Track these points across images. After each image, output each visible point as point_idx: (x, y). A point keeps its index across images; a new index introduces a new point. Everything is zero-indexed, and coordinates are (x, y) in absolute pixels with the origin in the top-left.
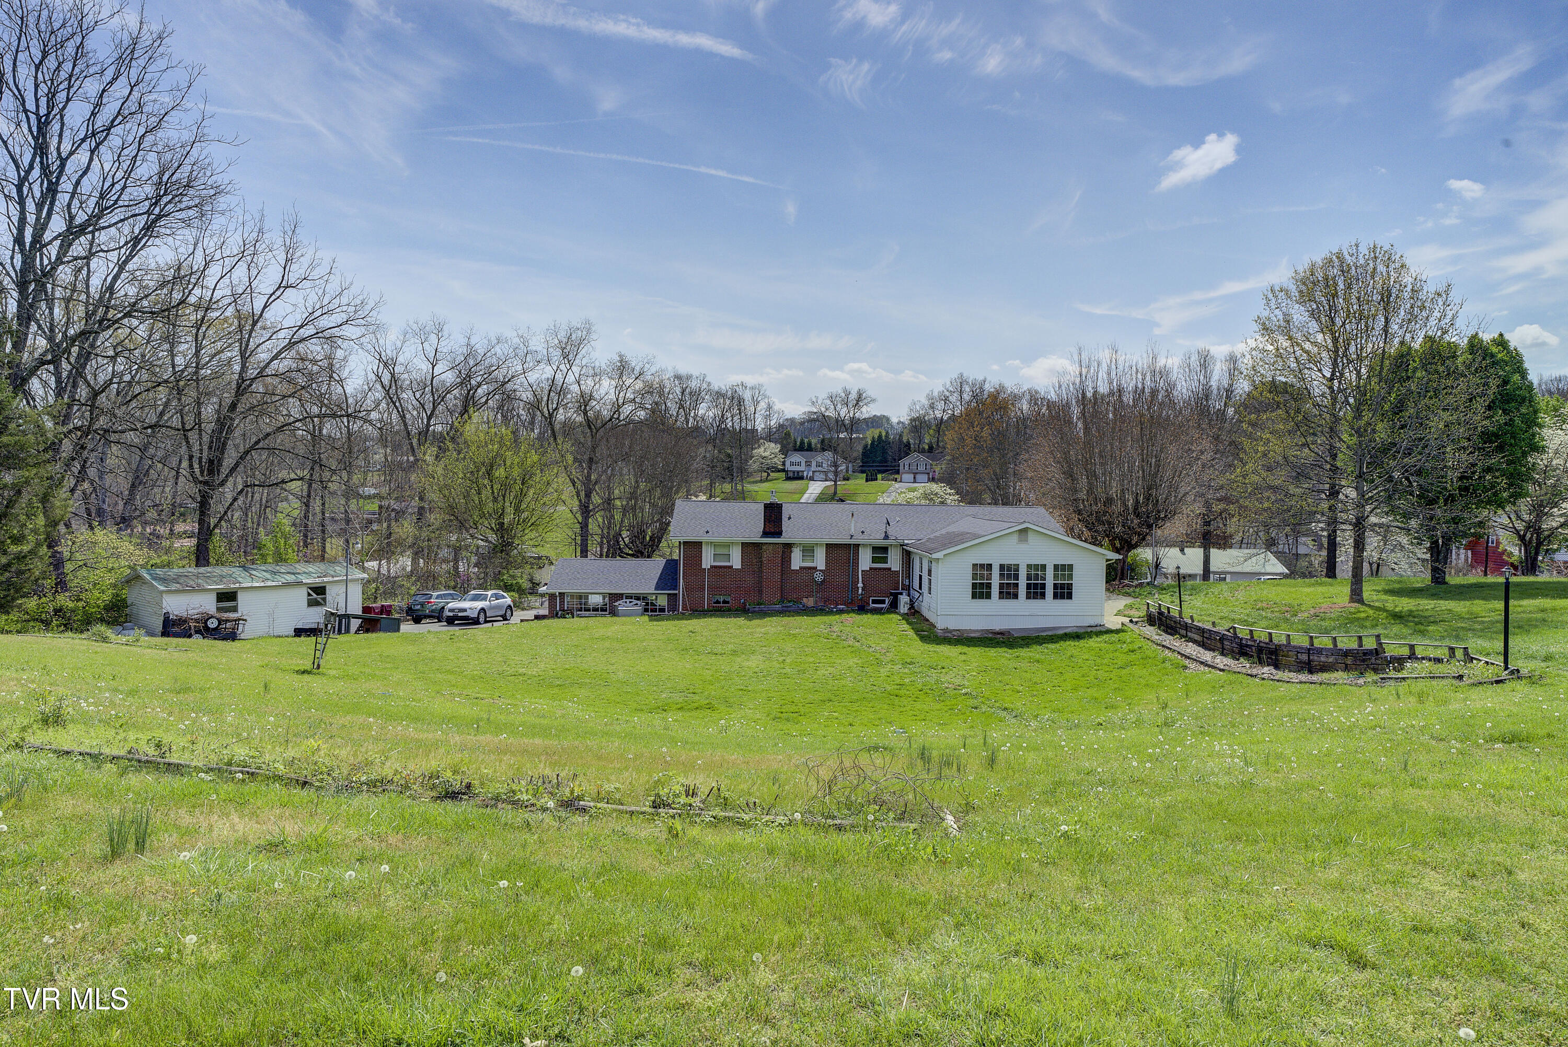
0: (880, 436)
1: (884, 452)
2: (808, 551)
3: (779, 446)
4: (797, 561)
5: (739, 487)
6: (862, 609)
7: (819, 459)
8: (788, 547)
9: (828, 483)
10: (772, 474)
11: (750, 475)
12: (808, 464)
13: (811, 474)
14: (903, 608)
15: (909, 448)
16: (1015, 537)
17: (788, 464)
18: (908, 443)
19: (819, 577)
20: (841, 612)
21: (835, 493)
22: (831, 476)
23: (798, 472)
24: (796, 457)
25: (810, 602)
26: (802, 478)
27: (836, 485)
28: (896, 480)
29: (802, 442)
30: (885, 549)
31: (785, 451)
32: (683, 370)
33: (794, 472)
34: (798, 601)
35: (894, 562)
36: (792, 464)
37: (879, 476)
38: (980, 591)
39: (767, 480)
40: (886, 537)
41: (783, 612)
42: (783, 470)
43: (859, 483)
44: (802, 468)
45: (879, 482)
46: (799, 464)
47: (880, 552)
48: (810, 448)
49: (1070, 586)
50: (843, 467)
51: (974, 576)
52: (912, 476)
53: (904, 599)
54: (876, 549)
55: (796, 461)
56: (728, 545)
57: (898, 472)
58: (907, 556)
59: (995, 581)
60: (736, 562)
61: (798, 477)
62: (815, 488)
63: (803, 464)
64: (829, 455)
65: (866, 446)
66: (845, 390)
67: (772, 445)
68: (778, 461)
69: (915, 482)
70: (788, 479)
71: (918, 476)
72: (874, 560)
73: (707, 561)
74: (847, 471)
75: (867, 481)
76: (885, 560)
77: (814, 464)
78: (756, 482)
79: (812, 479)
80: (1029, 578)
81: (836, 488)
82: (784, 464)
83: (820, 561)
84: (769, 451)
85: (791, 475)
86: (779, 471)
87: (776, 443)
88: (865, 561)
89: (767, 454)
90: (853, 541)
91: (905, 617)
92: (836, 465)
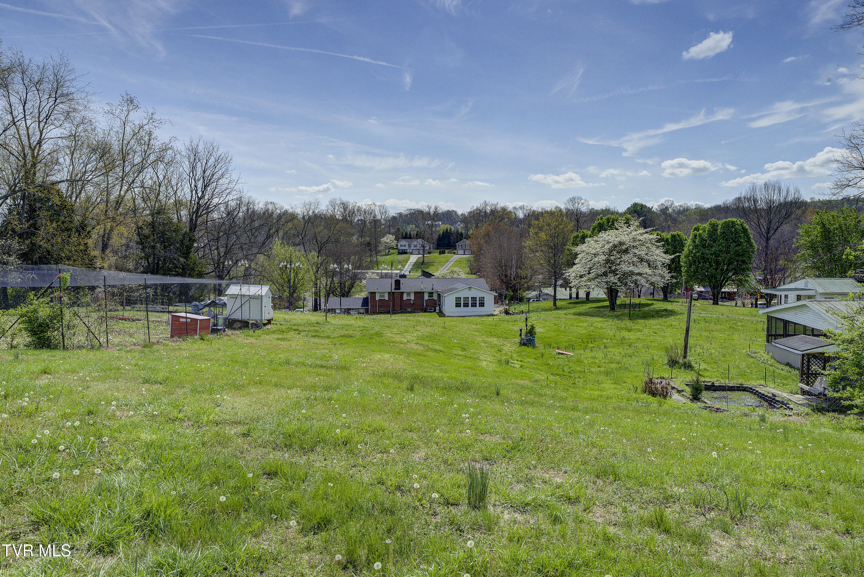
0: (447, 230)
1: (449, 238)
2: (409, 294)
3: (394, 236)
4: (405, 297)
5: (375, 259)
6: (425, 311)
7: (415, 243)
8: (402, 293)
9: (420, 256)
10: (391, 251)
11: (380, 252)
12: (410, 246)
13: (411, 251)
14: (437, 311)
15: (462, 236)
16: (468, 289)
17: (399, 246)
18: (462, 233)
19: (412, 302)
20: (419, 312)
21: (423, 261)
22: (421, 252)
23: (404, 250)
24: (404, 242)
25: (409, 310)
26: (405, 253)
27: (424, 257)
28: (454, 253)
29: (406, 234)
30: (432, 293)
31: (397, 239)
32: (345, 199)
33: (402, 250)
34: (406, 309)
35: (435, 297)
36: (401, 246)
37: (446, 251)
38: (458, 305)
39: (388, 255)
40: (433, 289)
41: (402, 313)
42: (397, 249)
43: (435, 255)
44: (407, 248)
45: (446, 254)
46: (405, 246)
47: (431, 294)
48: (410, 238)
49: (484, 303)
50: (428, 248)
51: (456, 301)
52: (463, 251)
53: (438, 308)
54: (429, 293)
55: (404, 244)
56: (384, 293)
57: (456, 249)
58: (439, 296)
59: (470, 302)
60: (387, 298)
61: (404, 252)
62: (413, 259)
63: (407, 246)
64: (420, 241)
65: (440, 235)
66: (428, 207)
67: (391, 236)
68: (394, 244)
69: (464, 254)
70: (399, 253)
71: (466, 251)
72: (429, 296)
73: (377, 298)
74: (430, 249)
75: (440, 254)
76: (432, 296)
77: (412, 246)
78: (383, 255)
79: (412, 253)
80: (480, 301)
81: (424, 258)
82: (397, 245)
83: (412, 297)
84: (389, 239)
85: (401, 251)
86: (394, 249)
87: (393, 235)
88: (426, 297)
89: (388, 241)
90: (422, 291)
91: (438, 313)
92: (423, 247)
